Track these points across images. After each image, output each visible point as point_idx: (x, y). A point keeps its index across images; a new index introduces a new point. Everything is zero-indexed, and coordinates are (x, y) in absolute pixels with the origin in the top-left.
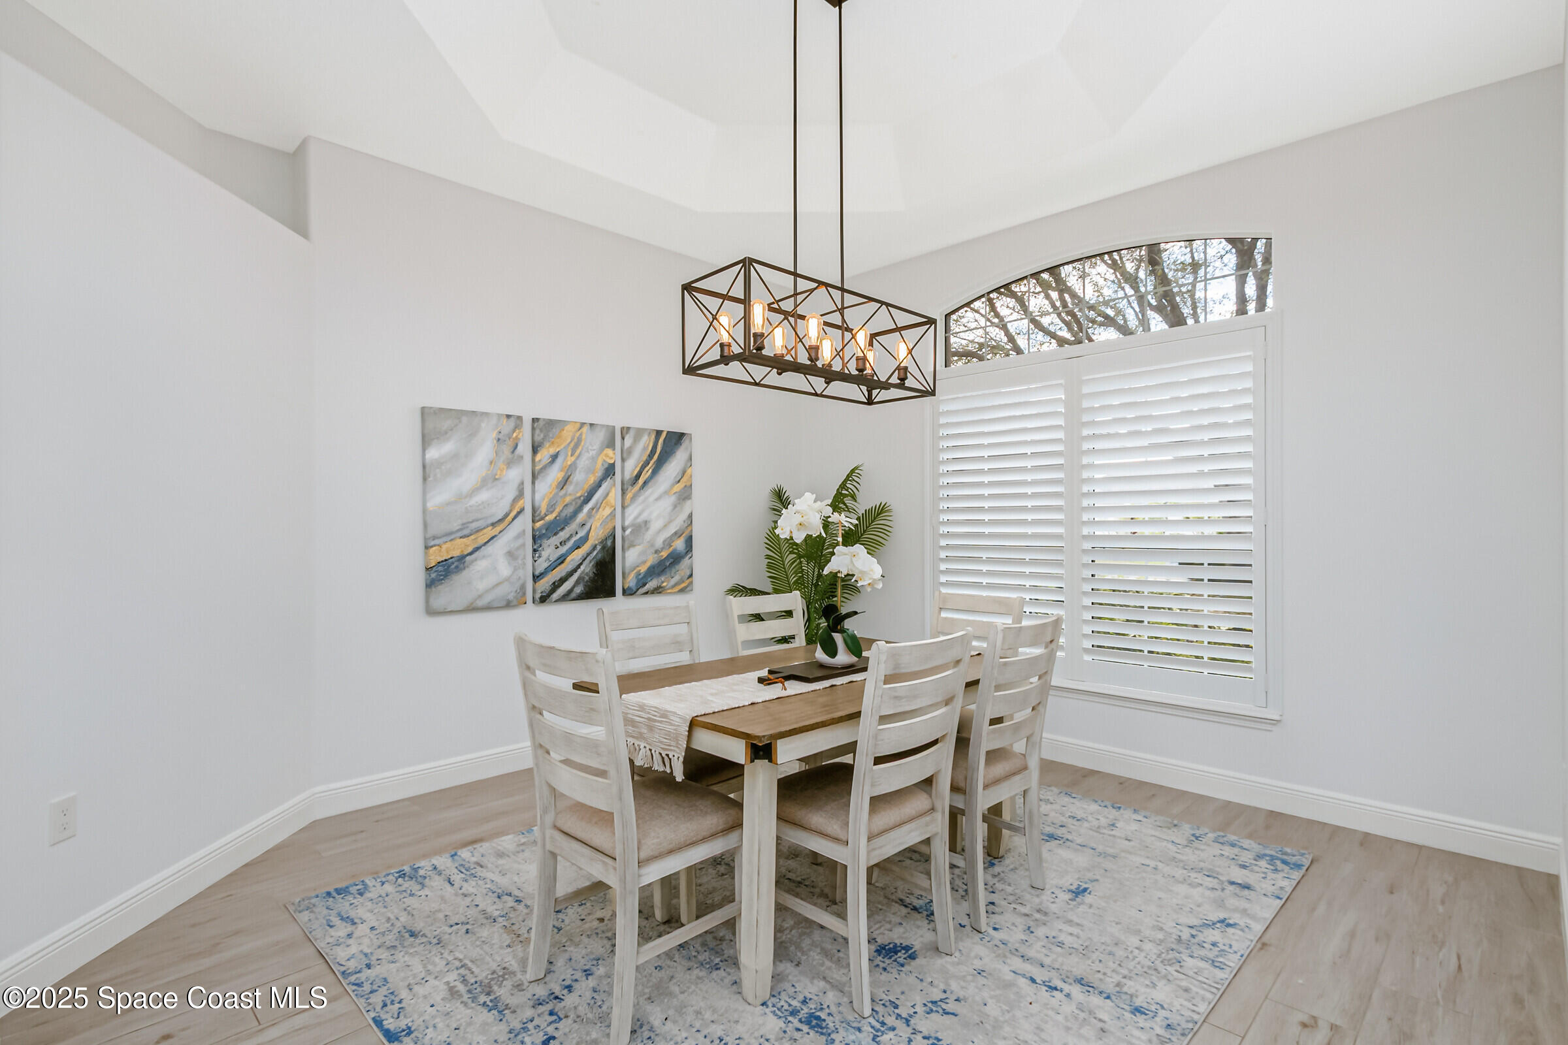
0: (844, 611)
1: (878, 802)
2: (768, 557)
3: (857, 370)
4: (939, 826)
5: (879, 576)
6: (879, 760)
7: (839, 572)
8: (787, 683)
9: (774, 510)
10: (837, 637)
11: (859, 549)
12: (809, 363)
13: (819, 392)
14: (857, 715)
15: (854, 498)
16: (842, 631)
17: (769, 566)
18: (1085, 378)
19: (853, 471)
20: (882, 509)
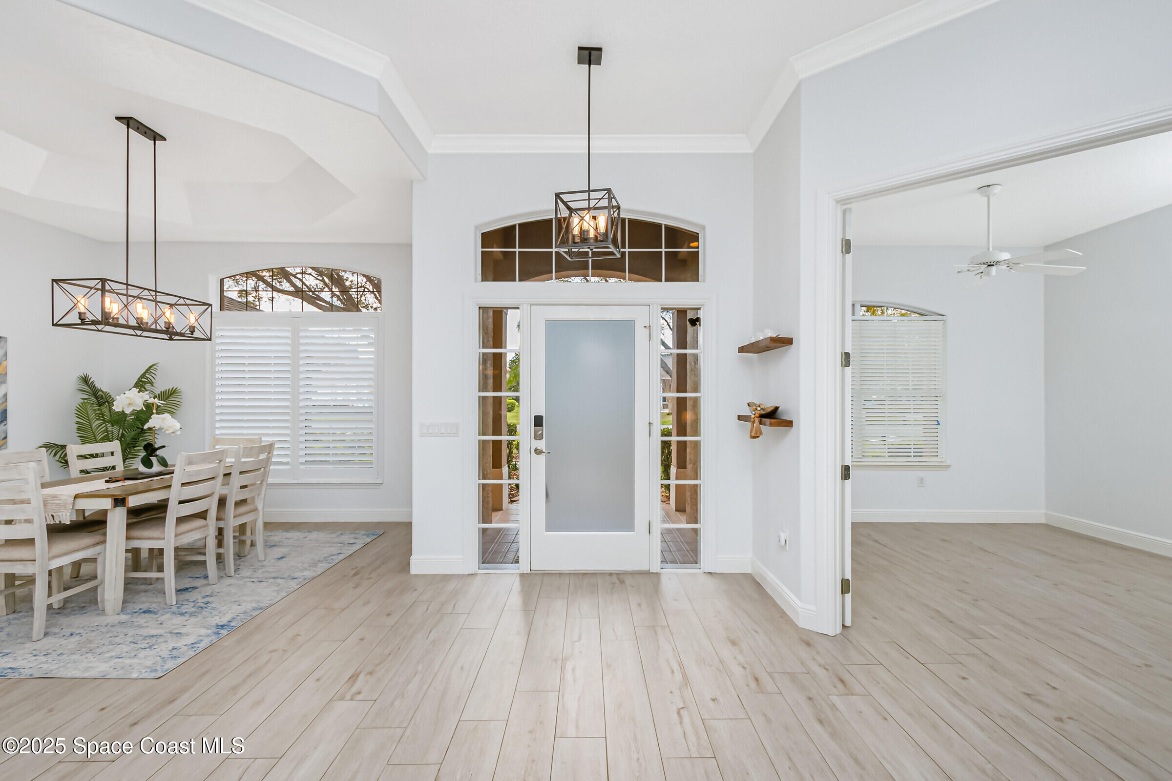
0: (156, 446)
1: (180, 520)
2: (78, 423)
3: (165, 327)
4: (212, 532)
5: (179, 428)
6: (181, 502)
7: (154, 427)
8: (125, 481)
9: (82, 391)
10: (154, 459)
11: (167, 415)
12: (137, 325)
13: (139, 334)
14: (170, 486)
15: (152, 383)
16: (156, 456)
17: (79, 429)
18: (301, 328)
19: (150, 367)
20: (174, 391)
